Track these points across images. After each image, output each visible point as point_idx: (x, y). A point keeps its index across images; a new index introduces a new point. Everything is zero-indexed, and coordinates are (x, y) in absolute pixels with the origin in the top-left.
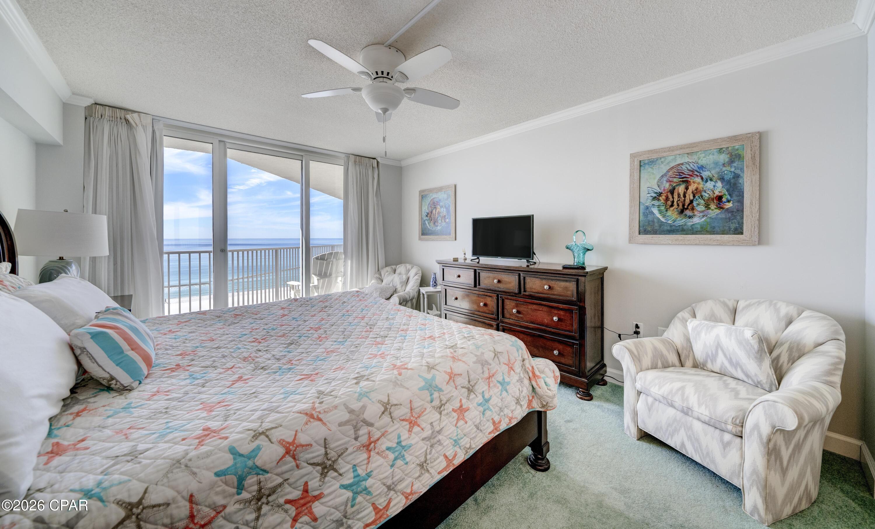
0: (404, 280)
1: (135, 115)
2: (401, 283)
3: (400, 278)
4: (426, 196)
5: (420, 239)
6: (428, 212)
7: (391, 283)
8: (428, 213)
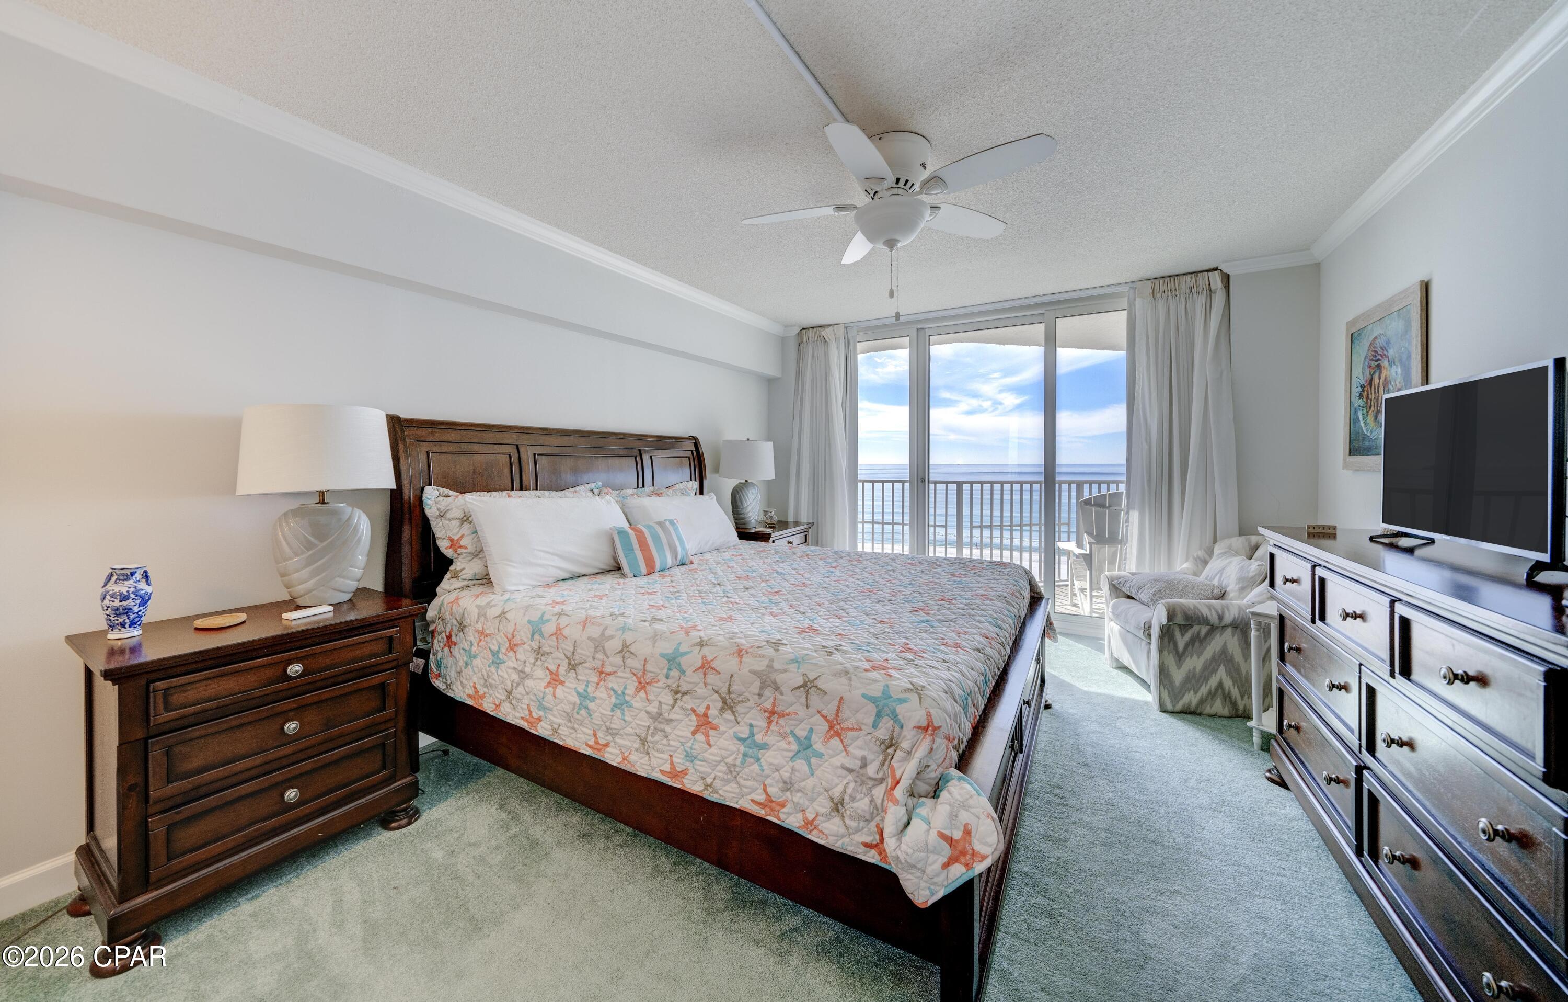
0: (1251, 574)
1: (829, 330)
2: (1240, 580)
3: (1242, 569)
4: (1359, 335)
5: (1346, 466)
6: (1363, 382)
7: (1217, 577)
8: (1363, 387)
